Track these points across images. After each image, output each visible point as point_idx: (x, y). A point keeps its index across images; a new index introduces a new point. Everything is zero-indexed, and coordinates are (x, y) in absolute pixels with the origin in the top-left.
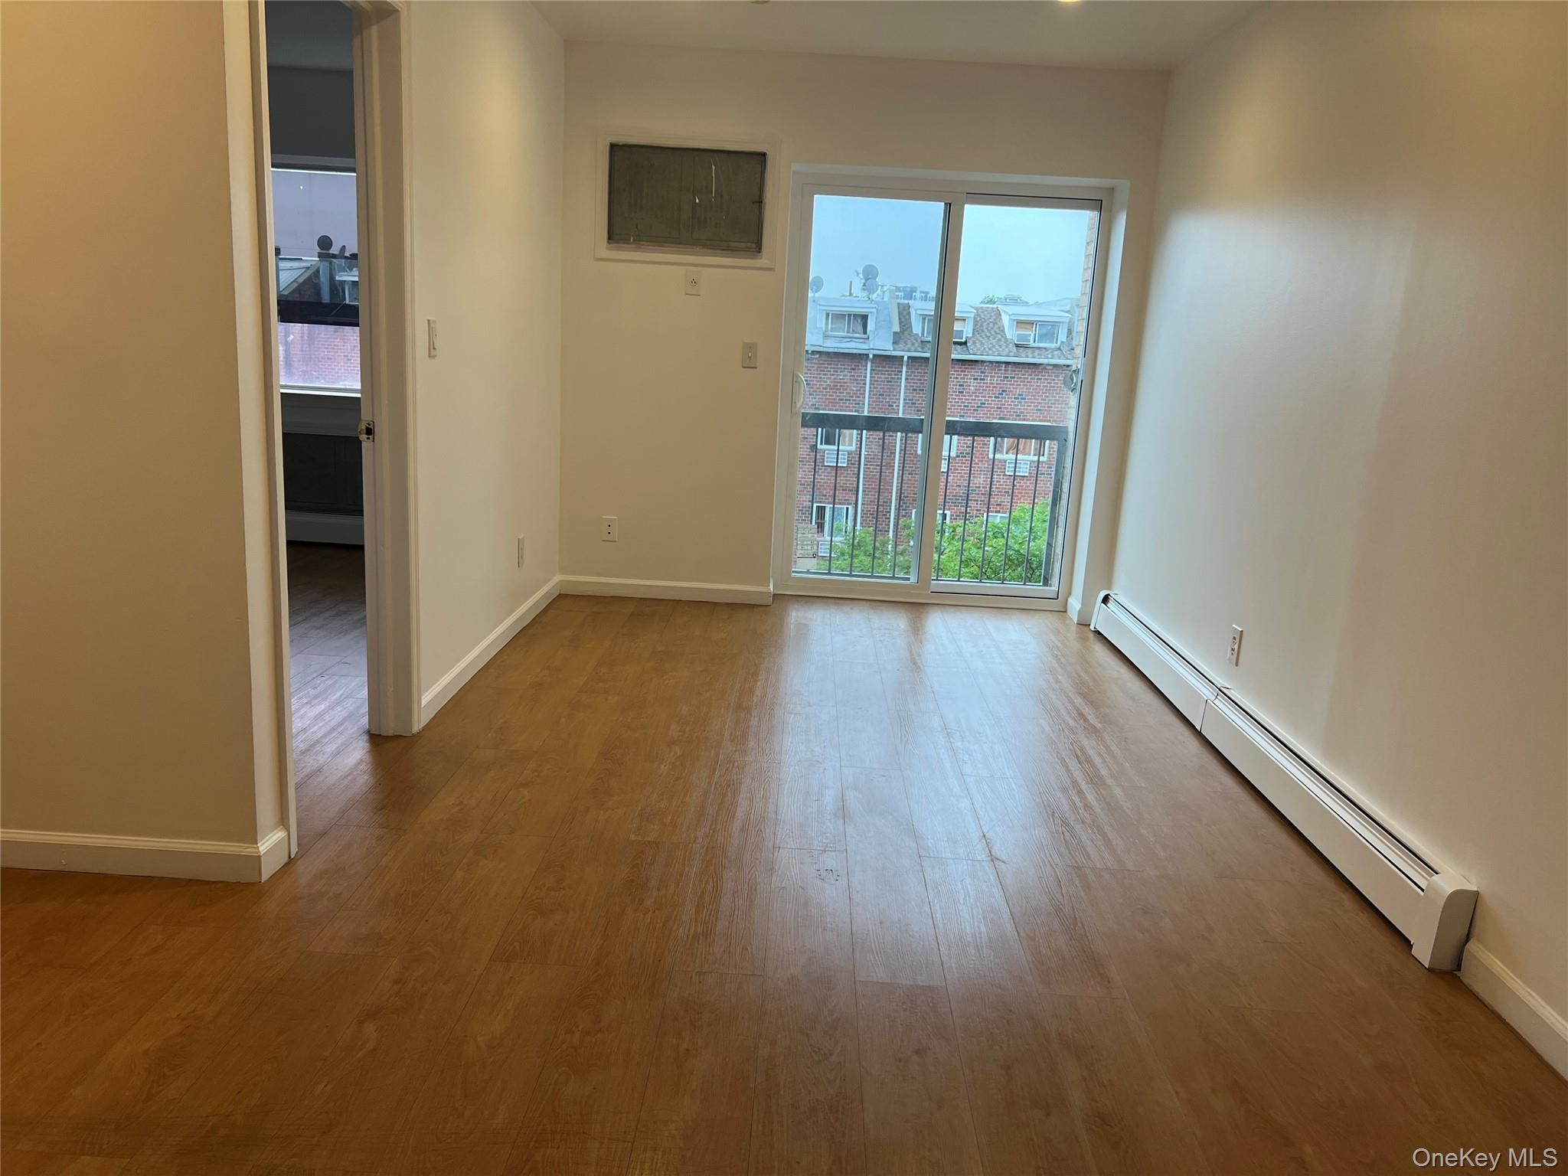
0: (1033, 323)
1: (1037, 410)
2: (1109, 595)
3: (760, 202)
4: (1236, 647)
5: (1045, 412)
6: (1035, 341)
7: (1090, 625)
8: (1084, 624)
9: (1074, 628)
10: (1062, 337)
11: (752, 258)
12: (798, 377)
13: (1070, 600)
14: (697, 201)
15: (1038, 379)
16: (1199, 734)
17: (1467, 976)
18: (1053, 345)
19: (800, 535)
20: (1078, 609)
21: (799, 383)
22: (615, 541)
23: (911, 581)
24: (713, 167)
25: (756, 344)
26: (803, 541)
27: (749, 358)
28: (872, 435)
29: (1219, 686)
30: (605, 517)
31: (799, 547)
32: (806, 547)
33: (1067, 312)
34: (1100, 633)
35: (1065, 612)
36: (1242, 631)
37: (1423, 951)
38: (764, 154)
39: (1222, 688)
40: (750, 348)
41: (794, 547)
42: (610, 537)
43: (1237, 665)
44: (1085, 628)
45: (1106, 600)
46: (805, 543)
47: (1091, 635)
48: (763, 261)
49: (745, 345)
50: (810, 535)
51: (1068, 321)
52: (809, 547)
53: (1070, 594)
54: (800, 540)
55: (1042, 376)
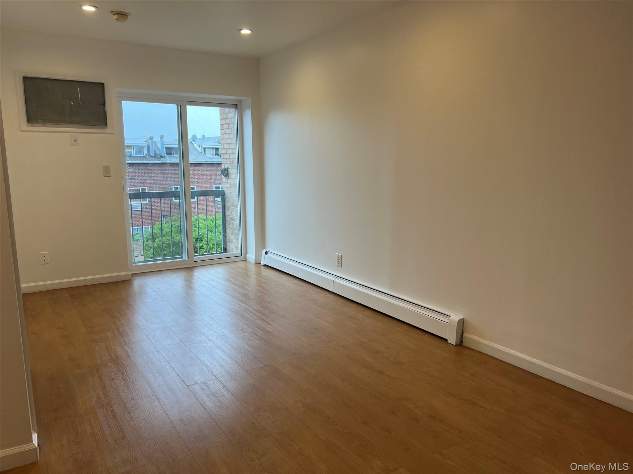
0: (132, 147)
1: (140, 182)
2: (267, 251)
3: (104, 104)
4: (340, 261)
5: (144, 183)
6: (134, 154)
7: (261, 263)
8: (258, 263)
9: (254, 266)
10: (146, 152)
11: (103, 129)
12: (125, 179)
13: (247, 255)
14: (72, 104)
15: (138, 170)
16: (333, 293)
17: (465, 343)
18: (142, 155)
19: (134, 247)
20: (254, 258)
21: (126, 181)
22: (48, 264)
23: (184, 258)
24: (78, 89)
25: (109, 166)
26: (136, 249)
27: (107, 172)
28: (156, 200)
29: (336, 275)
30: (41, 253)
31: (135, 252)
32: (138, 252)
33: (145, 141)
34: (266, 266)
35: (246, 260)
36: (341, 255)
37: (452, 340)
38: (103, 84)
39: (338, 276)
40: (107, 168)
41: (133, 253)
42: (45, 262)
43: (341, 266)
44: (259, 265)
45: (266, 253)
46: (138, 250)
47: (262, 267)
48: (109, 130)
49: (104, 166)
50: (139, 246)
51: (147, 145)
52: (140, 251)
53: (246, 253)
54: (135, 249)
55: (140, 168)
